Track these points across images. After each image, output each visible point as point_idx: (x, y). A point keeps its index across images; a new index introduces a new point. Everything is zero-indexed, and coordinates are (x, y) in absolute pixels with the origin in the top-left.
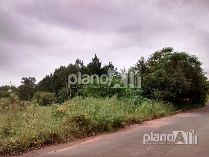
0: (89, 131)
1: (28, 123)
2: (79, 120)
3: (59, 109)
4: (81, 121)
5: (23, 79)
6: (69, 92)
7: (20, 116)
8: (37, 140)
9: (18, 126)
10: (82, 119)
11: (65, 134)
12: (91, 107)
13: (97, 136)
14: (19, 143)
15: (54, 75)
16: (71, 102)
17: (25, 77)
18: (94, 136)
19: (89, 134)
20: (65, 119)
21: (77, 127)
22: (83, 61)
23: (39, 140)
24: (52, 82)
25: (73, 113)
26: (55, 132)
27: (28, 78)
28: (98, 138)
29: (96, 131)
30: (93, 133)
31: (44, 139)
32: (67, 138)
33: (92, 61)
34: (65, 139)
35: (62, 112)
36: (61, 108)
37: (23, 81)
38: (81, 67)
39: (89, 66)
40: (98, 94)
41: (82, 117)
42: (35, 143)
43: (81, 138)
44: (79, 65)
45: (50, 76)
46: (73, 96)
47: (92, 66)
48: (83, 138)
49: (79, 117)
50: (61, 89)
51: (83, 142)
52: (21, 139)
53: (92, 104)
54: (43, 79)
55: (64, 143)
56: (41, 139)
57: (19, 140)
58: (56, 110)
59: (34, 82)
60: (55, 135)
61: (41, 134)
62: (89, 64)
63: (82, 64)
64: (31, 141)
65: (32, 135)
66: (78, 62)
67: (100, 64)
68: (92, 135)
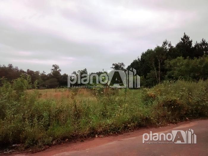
0: (182, 116)
1: (120, 106)
2: (171, 105)
3: (148, 93)
4: (173, 106)
5: (113, 65)
6: (158, 75)
7: (113, 100)
8: (130, 123)
9: (112, 110)
10: (173, 104)
11: (156, 119)
12: (183, 91)
13: (191, 121)
14: (115, 125)
15: (141, 59)
16: (161, 86)
17: (115, 63)
18: (188, 121)
19: (183, 119)
20: (155, 103)
21: (168, 111)
22: (170, 42)
23: (132, 123)
24: (140, 66)
25: (164, 97)
26: (146, 115)
27: (117, 63)
28: (193, 124)
29: (190, 116)
30: (187, 118)
31: (136, 122)
32: (158, 123)
33: (181, 40)
34: (157, 123)
35: (152, 96)
36: (151, 92)
37: (114, 66)
38: (169, 48)
39: (178, 46)
40: (190, 76)
41: (173, 102)
42: (129, 125)
43: (173, 123)
44: (167, 46)
45: (137, 60)
46: (162, 79)
47: (182, 45)
48: (176, 123)
49: (171, 102)
50: (149, 72)
51: (176, 127)
52: (116, 122)
53: (184, 88)
54: (132, 64)
55: (156, 127)
56: (134, 122)
57: (115, 123)
58: (146, 94)
59: (123, 67)
60: (147, 118)
61: (133, 117)
62: (178, 44)
63: (170, 45)
64: (125, 124)
65: (125, 119)
66: (165, 43)
67: (190, 43)
68: (186, 120)
